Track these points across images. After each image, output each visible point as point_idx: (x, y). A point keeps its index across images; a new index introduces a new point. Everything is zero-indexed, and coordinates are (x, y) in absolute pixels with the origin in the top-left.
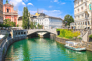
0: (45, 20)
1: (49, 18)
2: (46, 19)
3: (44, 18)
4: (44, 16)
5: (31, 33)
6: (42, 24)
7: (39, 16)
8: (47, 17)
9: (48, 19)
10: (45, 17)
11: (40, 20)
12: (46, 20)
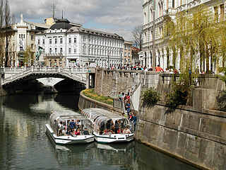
0: (70, 42)
1: (82, 33)
2: (72, 36)
3: (66, 34)
4: (67, 28)
5: (12, 79)
6: (61, 51)
7: (53, 28)
8: (75, 32)
9: (78, 36)
10: (69, 31)
11: (53, 40)
12: (73, 40)
